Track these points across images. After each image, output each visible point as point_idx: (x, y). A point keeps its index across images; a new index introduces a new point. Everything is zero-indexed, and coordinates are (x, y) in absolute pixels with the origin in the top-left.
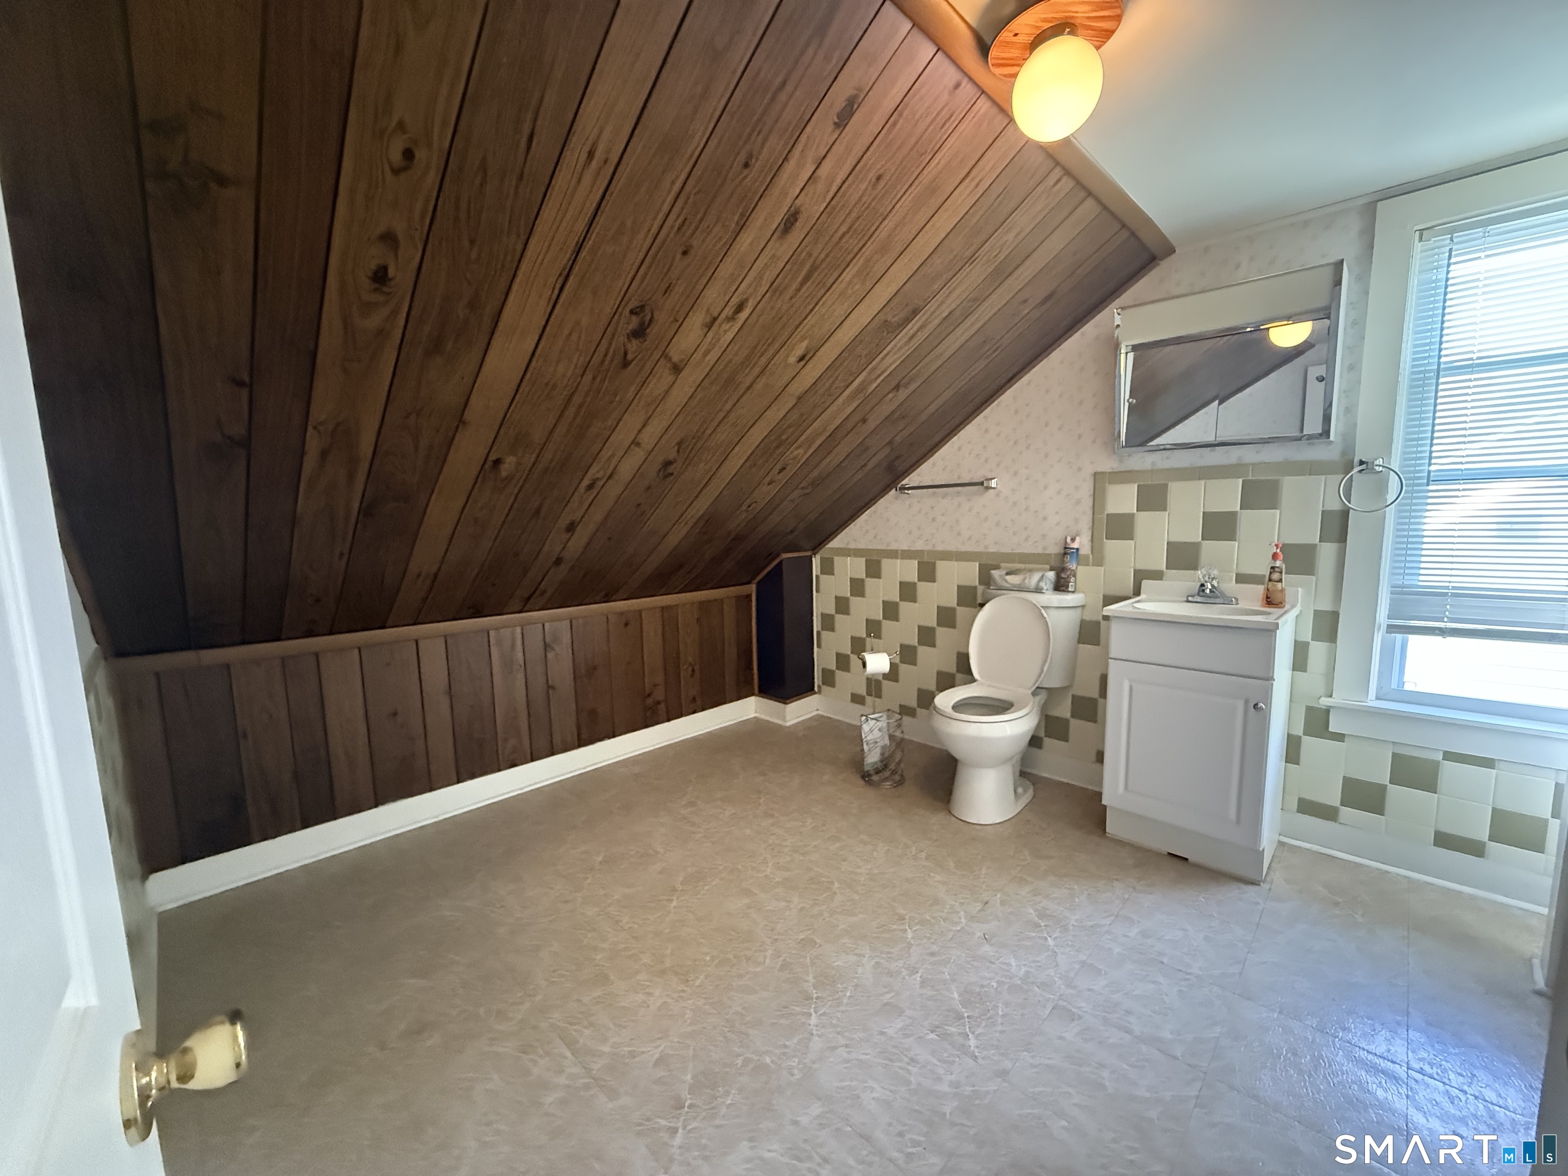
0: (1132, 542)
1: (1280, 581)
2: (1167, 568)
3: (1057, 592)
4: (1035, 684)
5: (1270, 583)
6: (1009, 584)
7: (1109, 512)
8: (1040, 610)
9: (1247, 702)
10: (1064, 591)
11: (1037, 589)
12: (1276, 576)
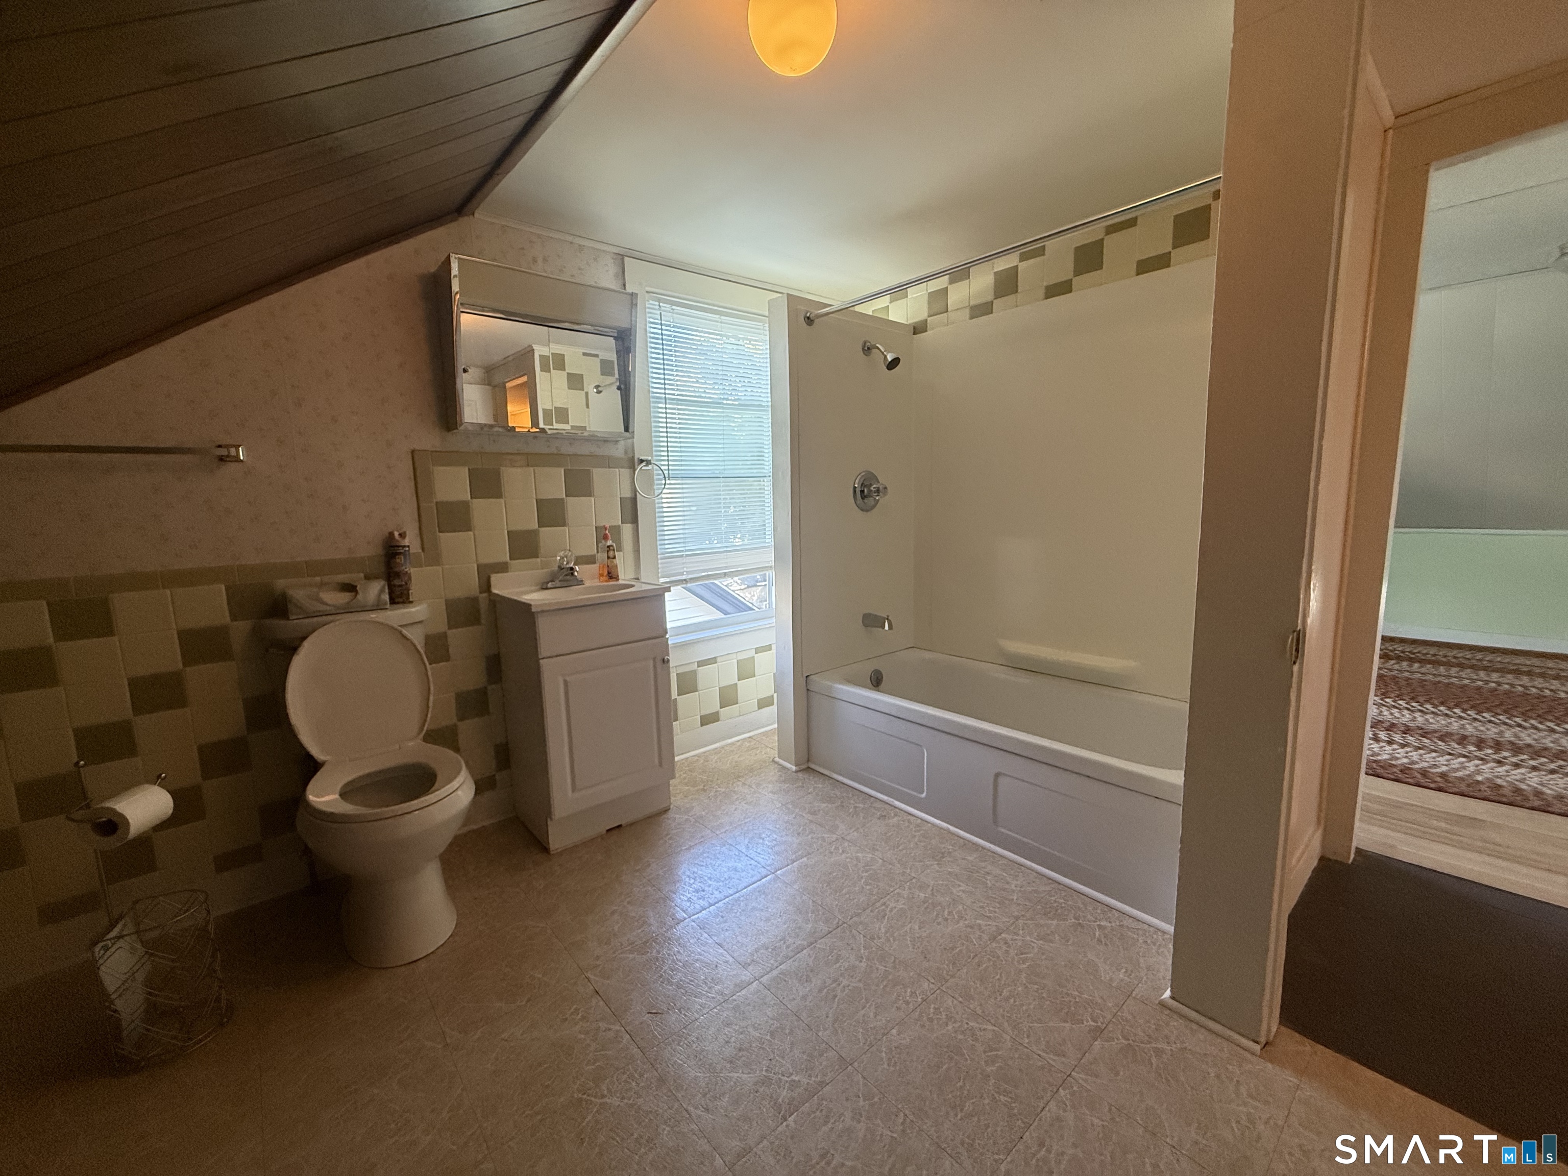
0: (471, 533)
1: (614, 557)
2: (511, 559)
3: (395, 606)
4: (421, 729)
5: (609, 561)
6: (330, 605)
7: (438, 500)
8: (401, 632)
9: (654, 659)
10: (403, 603)
11: (378, 605)
12: (611, 554)
